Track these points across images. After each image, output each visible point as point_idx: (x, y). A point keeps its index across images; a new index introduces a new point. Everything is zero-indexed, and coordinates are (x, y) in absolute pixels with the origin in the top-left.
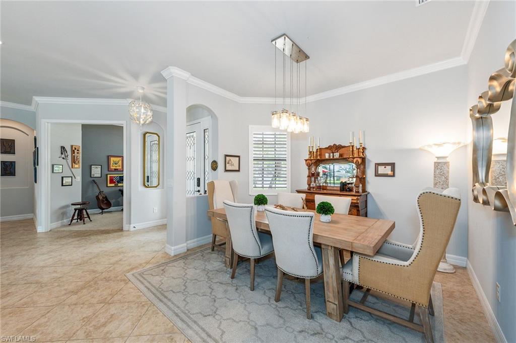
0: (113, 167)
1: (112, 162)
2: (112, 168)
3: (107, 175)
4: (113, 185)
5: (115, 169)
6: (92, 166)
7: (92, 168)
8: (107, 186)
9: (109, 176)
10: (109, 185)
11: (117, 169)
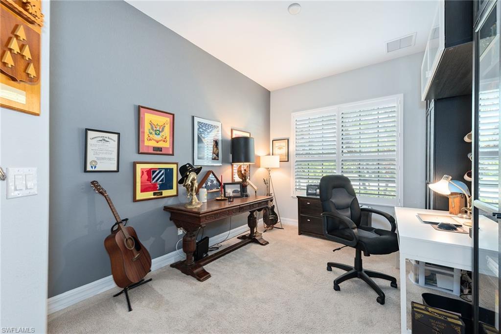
0: (149, 143)
1: (147, 128)
2: (147, 143)
3: (134, 164)
4: (150, 195)
5: (155, 149)
6: (91, 134)
7: (89, 141)
8: (135, 200)
9: (139, 167)
10: (140, 195)
11: (160, 149)
